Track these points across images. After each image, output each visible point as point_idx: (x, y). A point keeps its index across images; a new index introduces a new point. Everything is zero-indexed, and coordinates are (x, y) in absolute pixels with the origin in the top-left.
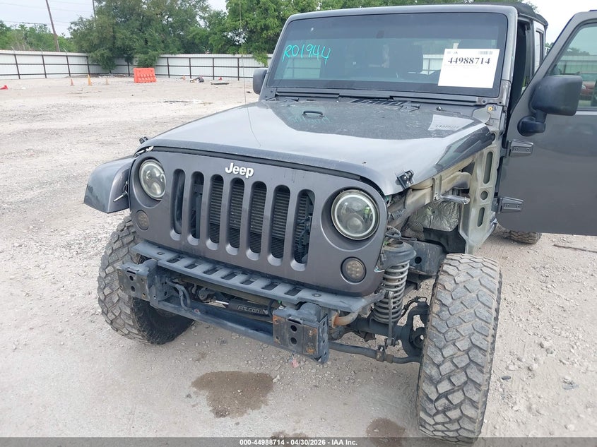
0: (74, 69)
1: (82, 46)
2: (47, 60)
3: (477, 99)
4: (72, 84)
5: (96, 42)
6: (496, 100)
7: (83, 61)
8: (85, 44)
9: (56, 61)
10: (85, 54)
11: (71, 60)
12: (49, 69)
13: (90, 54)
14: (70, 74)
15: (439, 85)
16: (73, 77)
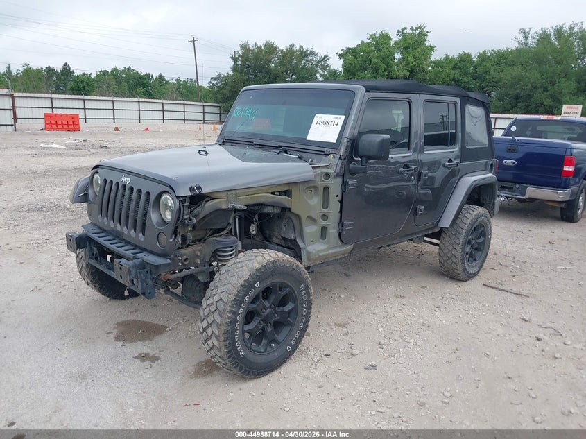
0: (207, 117)
1: (217, 98)
2: (187, 108)
3: (325, 150)
4: (200, 129)
5: (228, 94)
6: (336, 151)
7: (216, 110)
8: (220, 96)
9: (194, 110)
10: (218, 105)
11: (207, 110)
12: (188, 116)
13: (222, 105)
14: (204, 120)
15: (307, 139)
16: (207, 123)
